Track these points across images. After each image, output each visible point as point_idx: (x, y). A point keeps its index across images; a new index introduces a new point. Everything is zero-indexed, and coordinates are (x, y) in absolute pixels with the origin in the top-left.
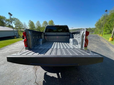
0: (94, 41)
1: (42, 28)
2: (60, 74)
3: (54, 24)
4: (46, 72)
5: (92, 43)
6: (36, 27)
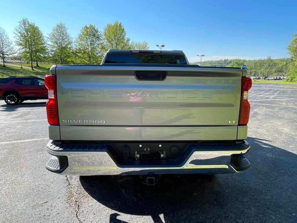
0: (282, 112)
1: (75, 53)
2: (162, 216)
3: (126, 37)
4: (114, 212)
5: (273, 117)
6: (49, 49)
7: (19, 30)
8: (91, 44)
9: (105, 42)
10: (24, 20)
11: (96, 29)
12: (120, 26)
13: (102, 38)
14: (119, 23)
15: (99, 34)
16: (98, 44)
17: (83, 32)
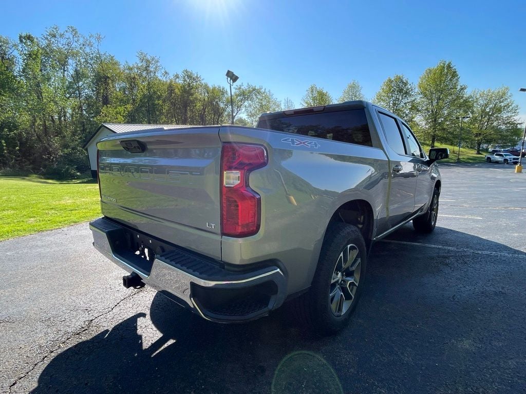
7: (306, 100)
8: (394, 104)
9: (419, 99)
10: (312, 87)
11: (404, 81)
12: (449, 67)
13: (413, 94)
14: (447, 63)
15: (409, 87)
16: (405, 103)
17: (383, 89)
